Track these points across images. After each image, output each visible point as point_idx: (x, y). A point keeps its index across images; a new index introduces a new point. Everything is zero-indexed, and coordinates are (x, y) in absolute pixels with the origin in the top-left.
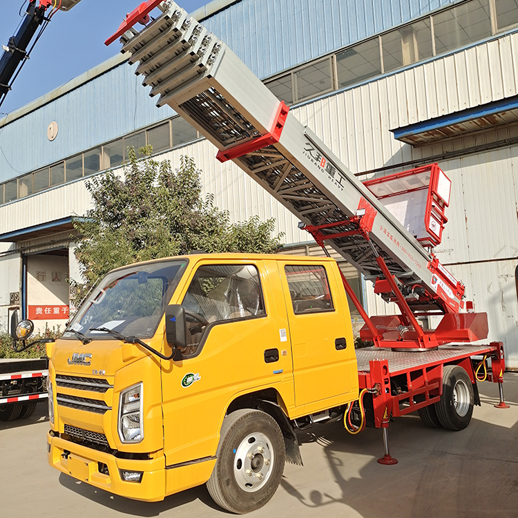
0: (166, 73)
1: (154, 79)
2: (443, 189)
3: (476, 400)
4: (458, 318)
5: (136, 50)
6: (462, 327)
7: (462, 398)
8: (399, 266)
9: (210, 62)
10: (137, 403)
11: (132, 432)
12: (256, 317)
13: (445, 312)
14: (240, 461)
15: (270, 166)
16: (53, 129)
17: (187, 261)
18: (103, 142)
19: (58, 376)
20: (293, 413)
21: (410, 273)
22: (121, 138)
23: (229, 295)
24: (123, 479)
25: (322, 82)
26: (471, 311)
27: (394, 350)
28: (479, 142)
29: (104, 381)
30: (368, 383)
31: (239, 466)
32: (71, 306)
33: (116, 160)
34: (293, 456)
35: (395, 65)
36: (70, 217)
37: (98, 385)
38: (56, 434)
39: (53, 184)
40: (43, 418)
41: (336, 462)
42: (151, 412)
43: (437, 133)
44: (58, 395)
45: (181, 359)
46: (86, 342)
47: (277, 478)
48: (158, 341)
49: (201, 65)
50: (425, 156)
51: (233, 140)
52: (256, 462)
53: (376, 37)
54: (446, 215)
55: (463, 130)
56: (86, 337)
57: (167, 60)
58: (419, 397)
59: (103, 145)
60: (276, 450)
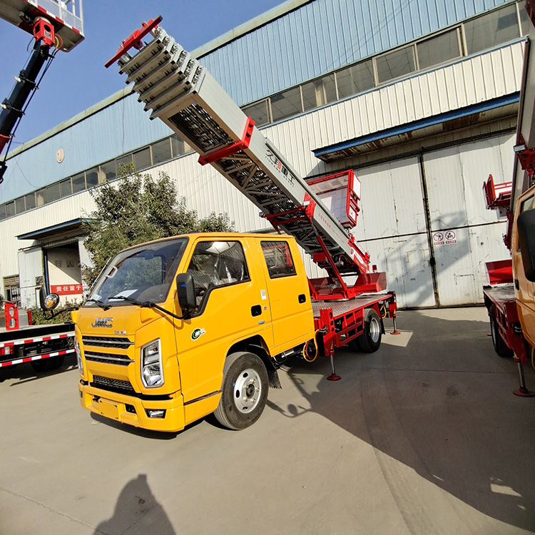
0: (157, 90)
1: (147, 96)
2: (357, 188)
3: (383, 331)
4: (366, 277)
5: (132, 72)
6: (369, 282)
7: (375, 330)
8: (331, 242)
9: (194, 81)
10: (156, 356)
11: (153, 378)
12: (242, 282)
13: (358, 274)
14: (238, 392)
15: (238, 168)
16: (60, 154)
17: (187, 239)
18: (100, 163)
19: (84, 337)
20: (273, 353)
21: (338, 247)
22: (114, 159)
23: (218, 266)
24: (149, 416)
25: (261, 119)
26: (375, 271)
27: (326, 301)
28: (369, 159)
29: (126, 340)
30: (320, 326)
31: (238, 395)
32: (83, 285)
33: (111, 176)
34: (274, 382)
35: (311, 106)
36: (79, 219)
37: (120, 343)
38: (86, 383)
39: (63, 195)
40: (71, 367)
41: (299, 381)
42: (168, 362)
43: (343, 153)
44: (86, 352)
45: (190, 318)
46: (106, 308)
47: (264, 401)
48: (171, 304)
49: (188, 83)
50: (334, 169)
51: (211, 147)
52: (250, 391)
53: (298, 86)
54: (359, 206)
55: (358, 151)
56: (105, 304)
57: (158, 80)
58: (351, 333)
59: (100, 165)
60: (262, 380)
